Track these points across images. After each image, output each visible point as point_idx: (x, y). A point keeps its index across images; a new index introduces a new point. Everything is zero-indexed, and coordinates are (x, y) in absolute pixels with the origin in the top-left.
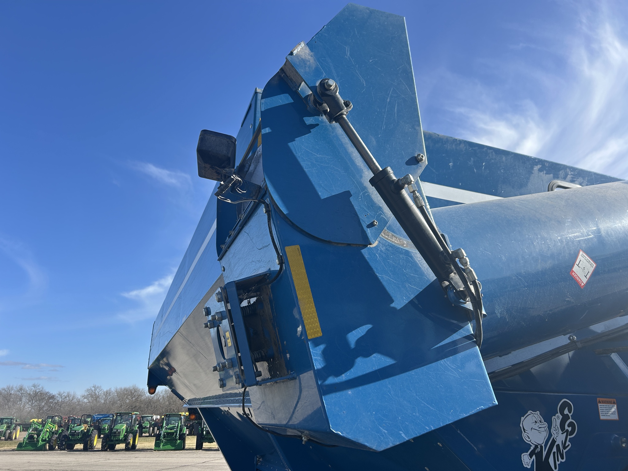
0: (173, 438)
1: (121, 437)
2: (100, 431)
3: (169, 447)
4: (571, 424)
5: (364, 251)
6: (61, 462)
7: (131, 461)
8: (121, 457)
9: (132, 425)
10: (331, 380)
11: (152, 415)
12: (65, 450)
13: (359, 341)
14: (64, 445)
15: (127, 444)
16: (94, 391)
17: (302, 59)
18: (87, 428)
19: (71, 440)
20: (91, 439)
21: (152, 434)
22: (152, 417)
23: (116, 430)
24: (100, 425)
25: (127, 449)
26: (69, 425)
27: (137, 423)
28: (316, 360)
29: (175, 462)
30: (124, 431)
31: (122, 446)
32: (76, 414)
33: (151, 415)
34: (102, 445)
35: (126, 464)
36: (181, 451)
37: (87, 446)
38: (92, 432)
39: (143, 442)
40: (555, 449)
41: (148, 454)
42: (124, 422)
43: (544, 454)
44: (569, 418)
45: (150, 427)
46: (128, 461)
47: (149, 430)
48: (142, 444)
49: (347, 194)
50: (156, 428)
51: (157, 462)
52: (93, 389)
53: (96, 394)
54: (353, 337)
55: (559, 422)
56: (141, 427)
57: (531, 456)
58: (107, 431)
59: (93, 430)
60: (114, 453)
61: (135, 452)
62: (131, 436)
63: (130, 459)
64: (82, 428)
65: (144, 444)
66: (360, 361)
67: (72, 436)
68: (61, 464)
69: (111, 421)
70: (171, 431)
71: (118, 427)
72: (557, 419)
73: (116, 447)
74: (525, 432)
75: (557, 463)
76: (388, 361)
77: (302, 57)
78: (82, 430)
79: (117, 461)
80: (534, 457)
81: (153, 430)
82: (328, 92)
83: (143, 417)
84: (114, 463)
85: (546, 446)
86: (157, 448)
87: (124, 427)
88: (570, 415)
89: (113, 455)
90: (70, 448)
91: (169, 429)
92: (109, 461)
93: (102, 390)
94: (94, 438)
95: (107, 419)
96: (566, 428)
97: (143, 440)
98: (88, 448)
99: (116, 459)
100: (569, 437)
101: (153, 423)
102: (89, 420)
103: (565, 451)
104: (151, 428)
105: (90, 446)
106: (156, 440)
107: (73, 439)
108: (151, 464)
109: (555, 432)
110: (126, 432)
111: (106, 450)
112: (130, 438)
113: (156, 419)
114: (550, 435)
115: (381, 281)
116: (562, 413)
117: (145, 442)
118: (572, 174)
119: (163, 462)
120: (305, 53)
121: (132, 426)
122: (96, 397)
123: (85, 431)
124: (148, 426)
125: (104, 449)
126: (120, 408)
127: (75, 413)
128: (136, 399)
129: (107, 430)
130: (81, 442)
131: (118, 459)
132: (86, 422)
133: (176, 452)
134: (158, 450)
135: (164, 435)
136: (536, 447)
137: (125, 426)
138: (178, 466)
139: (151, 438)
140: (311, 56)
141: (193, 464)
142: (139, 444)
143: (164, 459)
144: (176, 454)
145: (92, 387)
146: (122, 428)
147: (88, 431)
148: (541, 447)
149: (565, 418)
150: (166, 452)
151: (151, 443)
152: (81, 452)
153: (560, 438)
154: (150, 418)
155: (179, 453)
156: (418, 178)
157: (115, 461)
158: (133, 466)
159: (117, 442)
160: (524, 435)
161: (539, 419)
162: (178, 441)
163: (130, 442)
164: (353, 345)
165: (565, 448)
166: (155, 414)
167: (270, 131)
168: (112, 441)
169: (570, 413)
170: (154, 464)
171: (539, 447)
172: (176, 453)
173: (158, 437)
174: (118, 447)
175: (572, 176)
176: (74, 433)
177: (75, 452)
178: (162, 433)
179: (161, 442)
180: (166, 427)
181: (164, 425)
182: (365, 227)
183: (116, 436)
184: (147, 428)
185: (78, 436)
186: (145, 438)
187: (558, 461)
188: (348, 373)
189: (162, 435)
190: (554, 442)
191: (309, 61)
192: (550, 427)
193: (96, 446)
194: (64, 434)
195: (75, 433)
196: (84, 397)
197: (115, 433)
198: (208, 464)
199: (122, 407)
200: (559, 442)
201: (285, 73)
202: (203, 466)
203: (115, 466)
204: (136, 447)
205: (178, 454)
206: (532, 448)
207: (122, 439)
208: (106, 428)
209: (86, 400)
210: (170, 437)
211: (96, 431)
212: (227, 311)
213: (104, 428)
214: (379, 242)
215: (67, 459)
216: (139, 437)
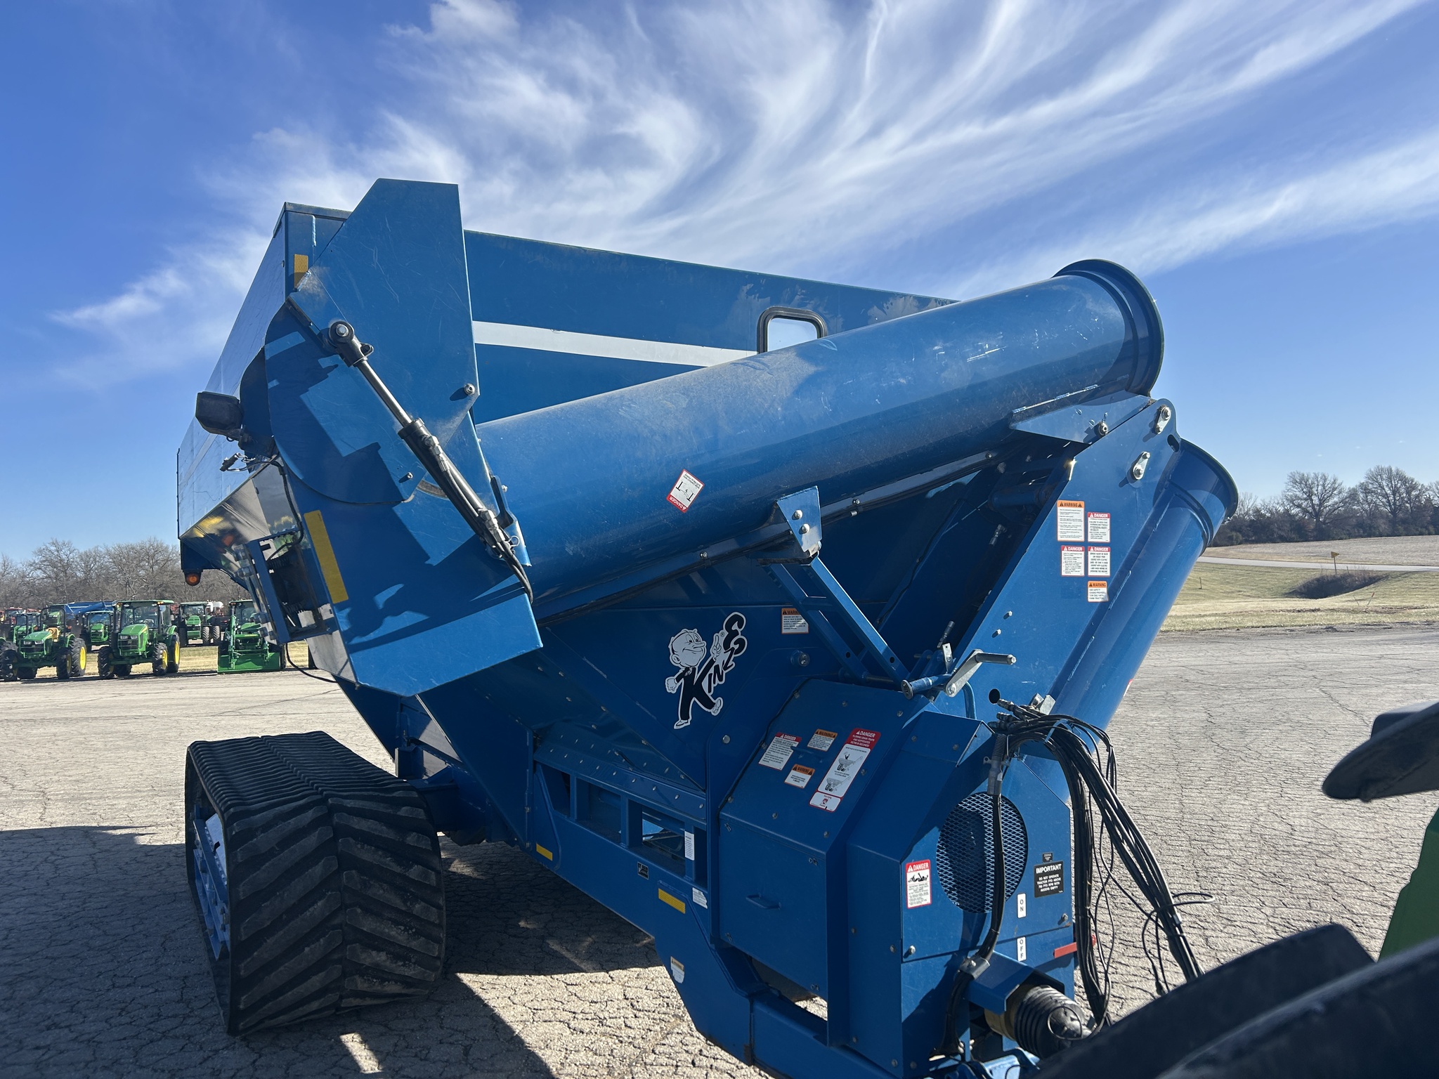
0: (257, 648)
1: (141, 650)
2: (89, 638)
3: (250, 665)
4: (740, 642)
5: (398, 510)
6: (15, 705)
7: (172, 695)
8: (149, 689)
9: (161, 625)
10: (356, 640)
11: (204, 602)
12: (17, 680)
13: (389, 602)
14: (11, 671)
15: (157, 664)
16: (56, 553)
17: (309, 294)
18: (58, 634)
19: (27, 661)
20: (73, 657)
21: (210, 641)
22: (205, 606)
23: (126, 637)
24: (85, 626)
25: (158, 673)
26: (12, 629)
27: (172, 618)
28: (341, 622)
29: (266, 694)
30: (146, 638)
31: (147, 667)
32: (21, 603)
33: (201, 603)
34: (99, 667)
35: (162, 702)
36: (278, 673)
37: (66, 671)
38: (70, 643)
39: (192, 657)
40: (712, 671)
41: (206, 681)
42: (142, 621)
43: (697, 676)
44: (738, 634)
45: (203, 627)
46: (166, 696)
47: (202, 632)
48: (192, 661)
49: (376, 447)
50: (218, 628)
51: (227, 695)
52: (53, 548)
53: (61, 560)
54: (381, 599)
55: (722, 640)
56: (182, 628)
57: (678, 680)
58: (105, 637)
59: (72, 638)
60: (130, 683)
61: (177, 679)
62: (162, 648)
63: (168, 692)
64: (46, 634)
65: (194, 661)
66: (388, 620)
67: (26, 652)
68: (16, 708)
69: (110, 616)
70: (251, 635)
71: (130, 630)
72: (720, 638)
73: (132, 670)
74: (674, 654)
75: (713, 686)
76: (421, 617)
77: (309, 292)
78: (47, 640)
79: (142, 697)
80: (682, 681)
81: (212, 631)
82: (340, 340)
83: (183, 607)
84: (134, 700)
85: (700, 668)
86: (225, 669)
87: (145, 630)
88: (739, 631)
89: (128, 686)
90: (26, 674)
91: (244, 631)
92: (123, 698)
93: (75, 551)
94: (79, 654)
95: (101, 613)
96: (732, 645)
97: (191, 653)
98: (69, 673)
99: (139, 694)
100: (733, 656)
101: (209, 617)
102: (56, 614)
103: (725, 672)
104: (207, 629)
105: (72, 670)
106: (220, 654)
107: (30, 657)
108: (214, 700)
109: (715, 652)
110: (149, 641)
111: (110, 677)
112: (161, 652)
113: (215, 609)
114: (708, 655)
115: (416, 538)
116: (729, 628)
117: (197, 657)
118: (802, 294)
119: (239, 695)
120: (313, 285)
121: (161, 627)
122: (63, 565)
123: (56, 641)
124: (200, 625)
125: (105, 675)
126: (126, 587)
127: (18, 601)
128: (161, 569)
129: (103, 634)
130: (51, 664)
131: (142, 694)
132: (51, 623)
133: (267, 674)
134: (226, 673)
135: (236, 643)
136: (687, 669)
137: (146, 628)
138: (272, 702)
139: (207, 647)
140: (321, 288)
141: (303, 696)
142: (184, 661)
143: (241, 689)
144: (268, 679)
145: (48, 545)
146: (140, 633)
147: (62, 640)
148: (694, 669)
149: (732, 634)
150: (245, 675)
151: (210, 659)
152: (55, 683)
153: (721, 657)
154: (202, 607)
155: (274, 677)
156: (468, 412)
157: (136, 697)
158: (177, 705)
159: (132, 661)
160: (672, 658)
161: (696, 638)
162: (269, 654)
163: (161, 659)
164: (381, 606)
165: (725, 668)
166: (211, 600)
167: (278, 383)
168: (122, 658)
169: (740, 627)
170: (221, 700)
171: (691, 669)
172: (268, 677)
173: (223, 647)
174: (136, 669)
175: (803, 296)
176: (30, 645)
177: (39, 684)
178: (232, 641)
179: (231, 657)
180: (239, 627)
181: (234, 624)
182: (397, 483)
183: (129, 648)
184: (197, 628)
185: (42, 653)
186: (194, 648)
187: (714, 683)
188: (377, 632)
189: (232, 644)
190: (712, 662)
191: (319, 295)
192: (709, 647)
193: (85, 669)
194: (7, 649)
195: (34, 646)
196: (32, 567)
197: (125, 642)
198: (334, 696)
199: (129, 586)
200: (719, 662)
201: (292, 305)
202: (324, 699)
203: (137, 707)
204: (178, 668)
205: (272, 679)
206: (681, 671)
207: (143, 654)
208: (101, 631)
209: (39, 573)
210: (250, 647)
211: (79, 641)
212: (253, 567)
213: (97, 631)
214: (415, 495)
215: (29, 698)
216: (182, 646)
